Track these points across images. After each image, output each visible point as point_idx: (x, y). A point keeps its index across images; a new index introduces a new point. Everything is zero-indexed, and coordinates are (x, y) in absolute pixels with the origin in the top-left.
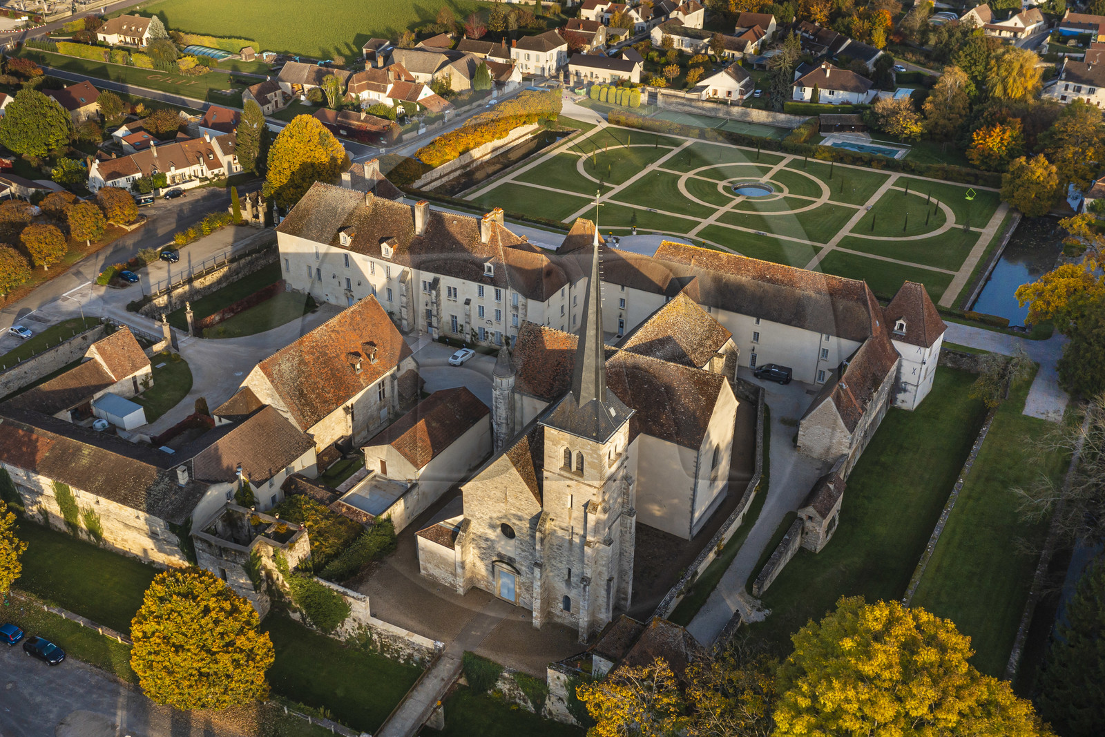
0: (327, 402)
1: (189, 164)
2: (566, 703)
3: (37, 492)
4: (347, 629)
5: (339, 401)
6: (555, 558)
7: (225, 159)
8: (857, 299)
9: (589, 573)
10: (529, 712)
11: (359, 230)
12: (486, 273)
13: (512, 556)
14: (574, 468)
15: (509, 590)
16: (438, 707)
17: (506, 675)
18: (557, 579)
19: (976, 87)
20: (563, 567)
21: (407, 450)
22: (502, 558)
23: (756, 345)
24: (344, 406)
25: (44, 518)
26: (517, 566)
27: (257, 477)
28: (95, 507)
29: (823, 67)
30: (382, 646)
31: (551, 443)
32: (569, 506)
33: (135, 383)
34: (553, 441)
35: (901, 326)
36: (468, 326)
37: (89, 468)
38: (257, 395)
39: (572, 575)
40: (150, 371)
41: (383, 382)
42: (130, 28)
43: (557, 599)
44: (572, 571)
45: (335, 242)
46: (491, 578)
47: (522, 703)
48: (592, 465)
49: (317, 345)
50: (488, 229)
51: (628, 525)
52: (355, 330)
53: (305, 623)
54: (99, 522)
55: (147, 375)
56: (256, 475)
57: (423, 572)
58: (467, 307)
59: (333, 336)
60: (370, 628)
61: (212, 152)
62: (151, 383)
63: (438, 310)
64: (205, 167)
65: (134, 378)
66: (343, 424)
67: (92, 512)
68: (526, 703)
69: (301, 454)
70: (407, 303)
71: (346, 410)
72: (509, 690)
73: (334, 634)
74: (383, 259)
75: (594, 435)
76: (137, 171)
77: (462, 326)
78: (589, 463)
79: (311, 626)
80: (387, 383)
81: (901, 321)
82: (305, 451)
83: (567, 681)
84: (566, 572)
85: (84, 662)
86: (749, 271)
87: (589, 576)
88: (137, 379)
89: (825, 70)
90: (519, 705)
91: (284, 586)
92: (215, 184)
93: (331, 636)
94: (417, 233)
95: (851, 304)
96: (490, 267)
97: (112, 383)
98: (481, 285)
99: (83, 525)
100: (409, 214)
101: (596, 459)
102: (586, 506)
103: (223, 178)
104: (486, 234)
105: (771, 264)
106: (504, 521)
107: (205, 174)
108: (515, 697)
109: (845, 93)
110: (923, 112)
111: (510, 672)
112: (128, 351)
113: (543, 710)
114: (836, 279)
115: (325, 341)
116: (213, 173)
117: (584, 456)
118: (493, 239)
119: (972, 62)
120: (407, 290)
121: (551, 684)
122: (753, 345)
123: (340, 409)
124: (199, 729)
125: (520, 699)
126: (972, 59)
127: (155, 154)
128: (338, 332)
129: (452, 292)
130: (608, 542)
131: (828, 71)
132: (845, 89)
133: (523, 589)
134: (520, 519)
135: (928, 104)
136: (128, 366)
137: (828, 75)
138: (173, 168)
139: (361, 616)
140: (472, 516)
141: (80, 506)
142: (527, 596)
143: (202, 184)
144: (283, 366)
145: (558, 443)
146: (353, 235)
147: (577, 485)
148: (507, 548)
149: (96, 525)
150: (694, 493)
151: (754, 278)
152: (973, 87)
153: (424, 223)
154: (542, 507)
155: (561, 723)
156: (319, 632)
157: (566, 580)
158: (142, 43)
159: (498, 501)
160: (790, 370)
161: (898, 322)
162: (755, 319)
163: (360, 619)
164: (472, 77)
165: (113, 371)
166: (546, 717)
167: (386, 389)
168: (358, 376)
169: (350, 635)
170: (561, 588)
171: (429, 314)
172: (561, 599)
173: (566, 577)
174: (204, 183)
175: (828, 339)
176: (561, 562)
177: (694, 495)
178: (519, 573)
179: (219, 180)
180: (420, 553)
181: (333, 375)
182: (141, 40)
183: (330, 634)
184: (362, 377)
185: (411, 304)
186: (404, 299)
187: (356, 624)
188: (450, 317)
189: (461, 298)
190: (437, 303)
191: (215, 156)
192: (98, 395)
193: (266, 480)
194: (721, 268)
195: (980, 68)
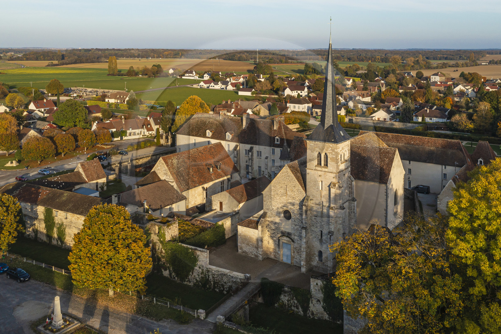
0: (194, 182)
1: (138, 128)
2: (322, 303)
3: (35, 218)
4: (196, 275)
5: (201, 183)
6: (313, 226)
7: (155, 127)
8: (457, 149)
9: (332, 228)
10: (300, 315)
11: (216, 130)
12: (276, 142)
13: (289, 231)
14: (323, 164)
15: (287, 256)
16: (246, 305)
17: (286, 289)
18: (314, 240)
19: (495, 111)
20: (318, 230)
21: (234, 195)
22: (284, 234)
23: (410, 176)
24: (203, 186)
25: (35, 235)
26: (293, 237)
27: (154, 207)
28: (64, 221)
29: (426, 109)
30: (215, 283)
31: (310, 151)
32: (321, 189)
33: (97, 186)
34: (311, 150)
35: (481, 162)
36: (266, 170)
37: (66, 201)
38: (159, 175)
39: (323, 235)
40: (106, 181)
41: (223, 182)
42: (120, 97)
43: (315, 254)
44: (323, 231)
45: (204, 136)
46: (277, 249)
47: (296, 309)
48: (332, 159)
49: (192, 156)
50: (277, 123)
51: (353, 207)
52: (211, 155)
53: (171, 277)
54: (65, 230)
55: (104, 183)
56: (154, 206)
57: (240, 251)
58: (266, 160)
59: (200, 154)
60: (208, 271)
61: (150, 124)
62: (105, 188)
63: (252, 163)
64: (145, 130)
65: (97, 183)
66: (202, 196)
67: (62, 224)
68: (298, 308)
69: (178, 202)
70: (237, 161)
71: (203, 188)
72: (288, 301)
73: (187, 281)
74: (226, 140)
75: (333, 140)
76: (114, 128)
77: (263, 171)
78: (331, 159)
79: (174, 278)
80: (226, 183)
81: (480, 159)
82: (180, 201)
83: (322, 285)
84: (319, 233)
85: (40, 281)
86: (403, 141)
87: (333, 230)
88: (99, 184)
89: (427, 110)
90: (294, 311)
91: (162, 252)
92: (149, 137)
93: (185, 283)
94: (243, 128)
95: (454, 151)
96: (278, 139)
97: (86, 182)
98: (273, 148)
99: (55, 235)
100: (240, 121)
101: (334, 155)
102: (329, 186)
103: (153, 135)
104: (276, 125)
105: (413, 136)
106: (285, 208)
107: (145, 134)
108: (291, 306)
109: (437, 119)
110: (473, 120)
111: (288, 287)
112: (97, 169)
113: (308, 311)
114: (445, 140)
115: (196, 155)
116: (149, 133)
117: (328, 154)
118: (280, 128)
119: (491, 100)
120: (237, 154)
121: (313, 290)
122: (408, 176)
123: (201, 187)
124: (101, 309)
125: (294, 307)
126: (491, 99)
127: (124, 123)
128: (202, 153)
129: (259, 153)
130: (342, 208)
131: (428, 110)
132: (436, 117)
133: (296, 253)
134: (293, 204)
135: (475, 117)
136: (95, 176)
137: (428, 112)
138: (131, 129)
139: (203, 264)
140: (268, 209)
141: (57, 222)
142: (298, 257)
143: (143, 137)
144: (174, 161)
145: (314, 150)
146: (213, 132)
147: (325, 174)
148: (287, 226)
149: (63, 232)
150: (386, 212)
151: (405, 144)
152: (493, 111)
153: (247, 123)
154: (306, 193)
155: (319, 319)
156: (179, 281)
157: (320, 240)
158: (124, 103)
159: (282, 195)
160: (428, 188)
161: (479, 160)
162: (408, 162)
163: (203, 266)
164: (269, 110)
165: (87, 177)
166: (310, 316)
167: (224, 186)
168: (211, 175)
169: (196, 280)
170: (317, 245)
171: (247, 166)
172: (317, 254)
173: (320, 238)
174: (144, 137)
175: (445, 168)
176: (317, 227)
177: (386, 213)
178: (293, 241)
179: (151, 136)
180: (239, 237)
181: (198, 171)
182: (124, 101)
183: (185, 281)
184: (213, 175)
185: (239, 162)
186: (236, 159)
187: (200, 270)
188: (258, 167)
189: (263, 156)
190: (251, 159)
191: (151, 126)
192: (77, 187)
193: (158, 209)
194: (389, 141)
195: (495, 102)
